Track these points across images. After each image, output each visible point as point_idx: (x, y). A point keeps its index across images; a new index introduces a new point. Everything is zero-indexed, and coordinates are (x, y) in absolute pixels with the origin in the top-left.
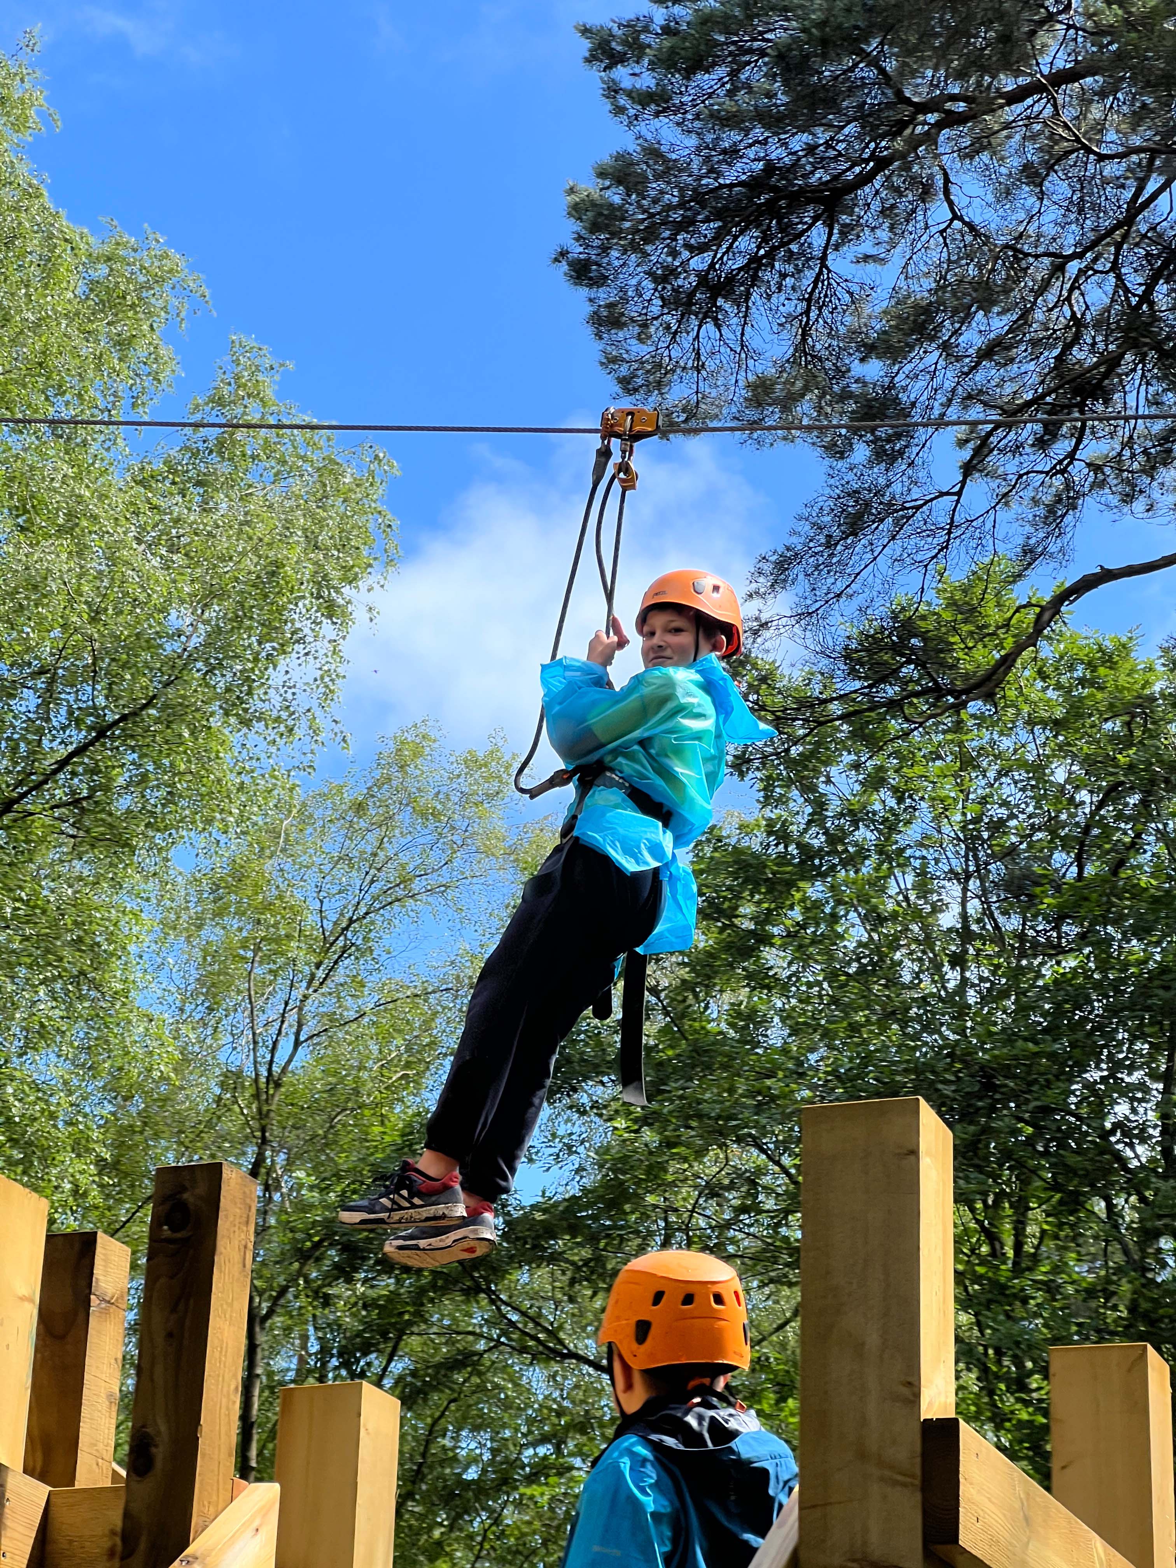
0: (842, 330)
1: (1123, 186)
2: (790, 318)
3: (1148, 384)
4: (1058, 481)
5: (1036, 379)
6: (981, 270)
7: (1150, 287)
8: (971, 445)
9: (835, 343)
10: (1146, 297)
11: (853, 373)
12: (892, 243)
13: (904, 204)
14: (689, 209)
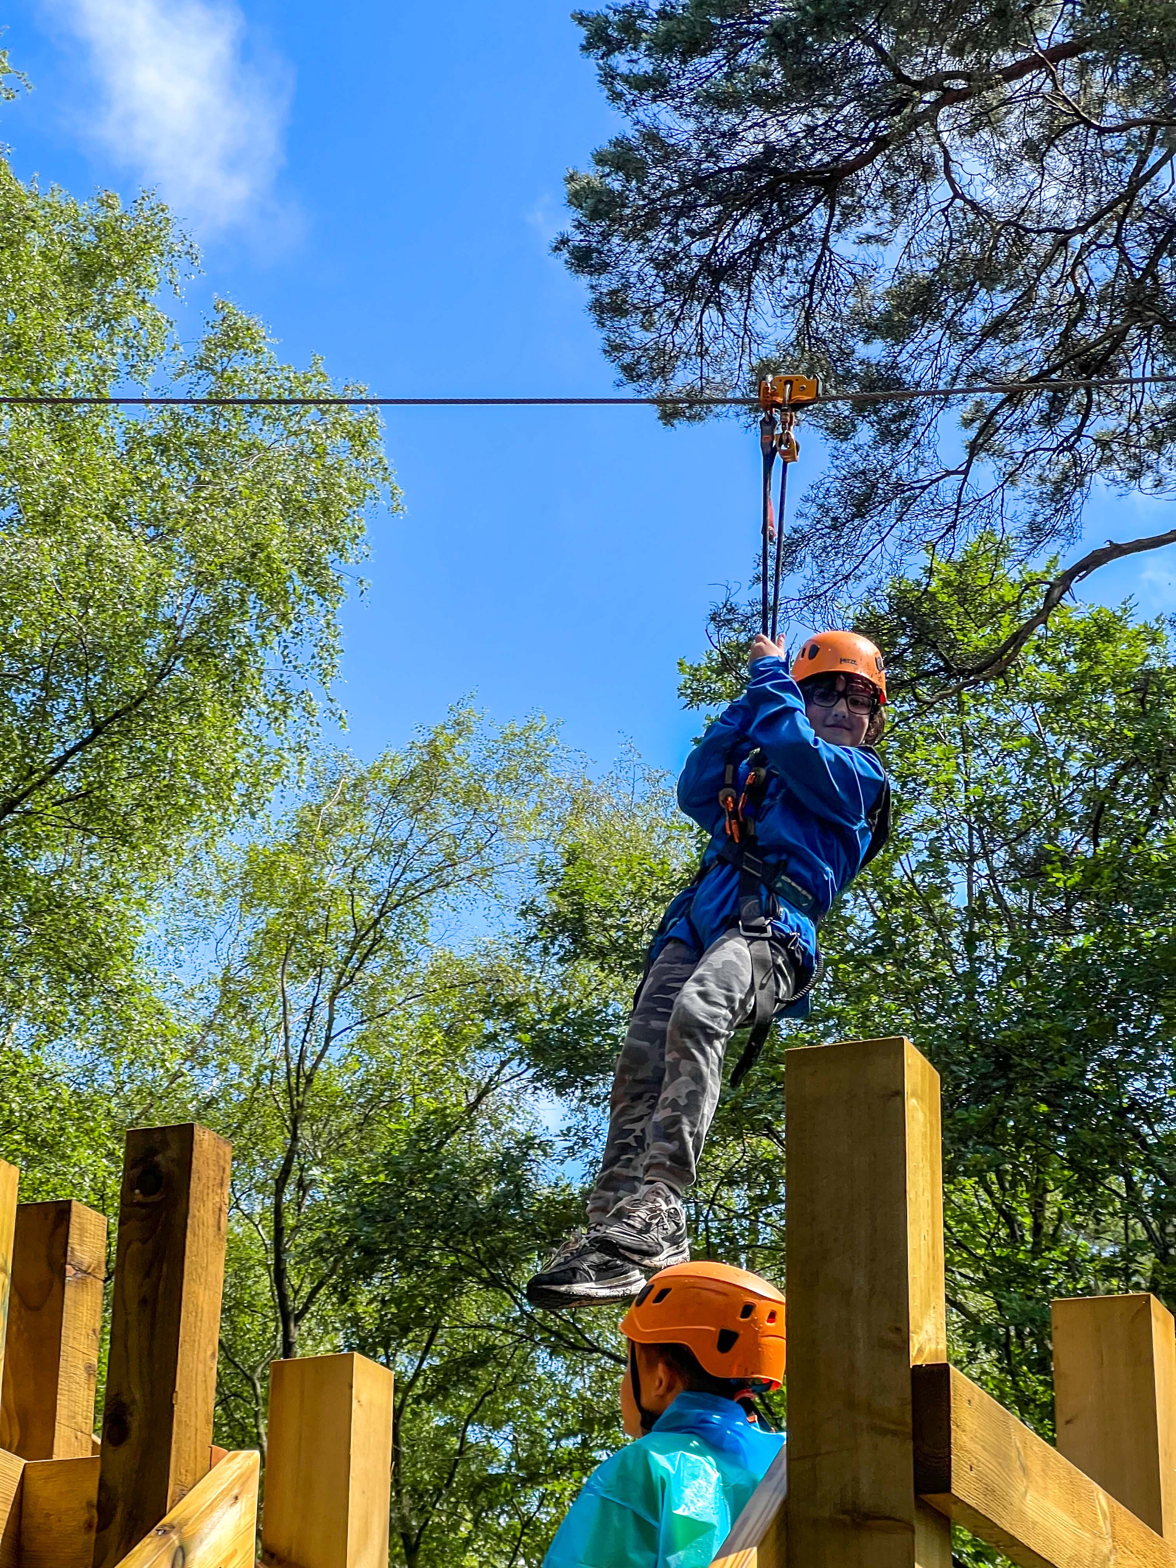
0: (846, 311)
1: (1123, 160)
2: (793, 301)
3: (1154, 358)
4: (1065, 458)
5: (1040, 357)
6: (982, 248)
7: (1153, 261)
8: (977, 424)
9: (838, 325)
10: (1150, 270)
11: (856, 355)
12: (895, 223)
13: (905, 184)
14: (690, 194)
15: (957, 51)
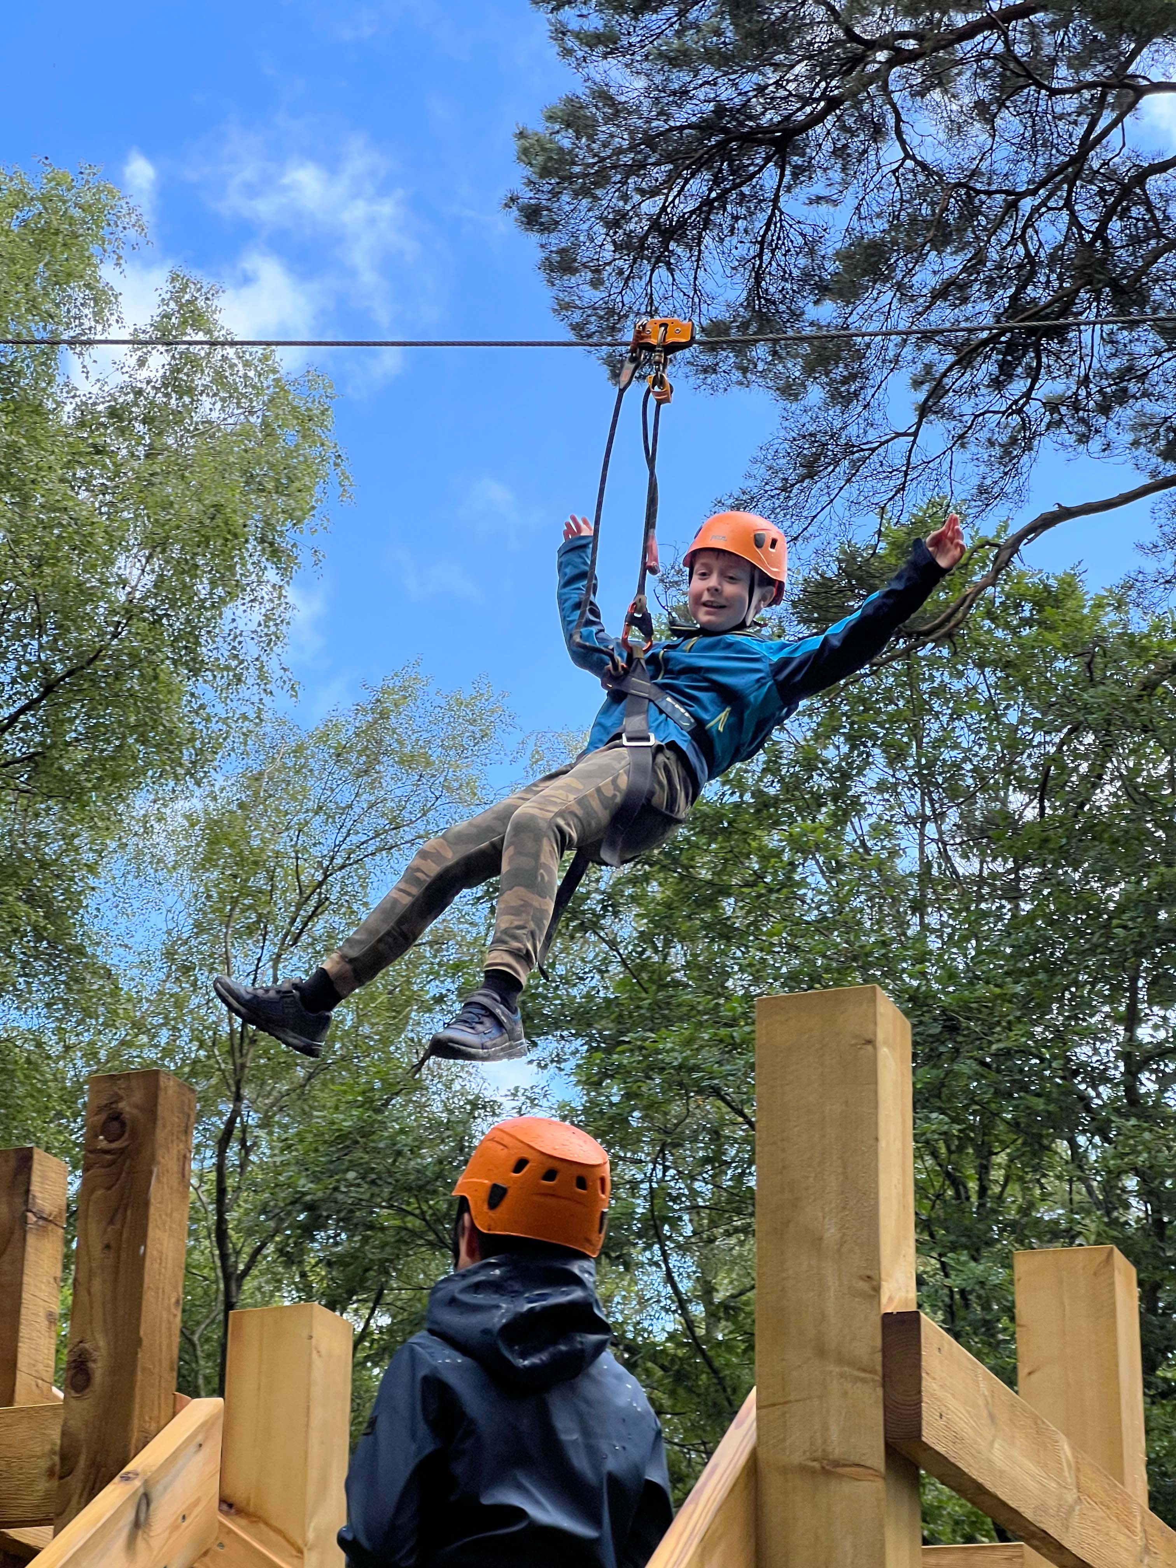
1: (1075, 122)
2: (743, 261)
3: (1103, 322)
4: (1014, 422)
6: (933, 210)
7: (1103, 224)
8: (926, 387)
9: (788, 286)
10: (1100, 233)
11: (805, 317)
12: (846, 184)
13: (856, 144)
14: (640, 152)
15: (910, 10)
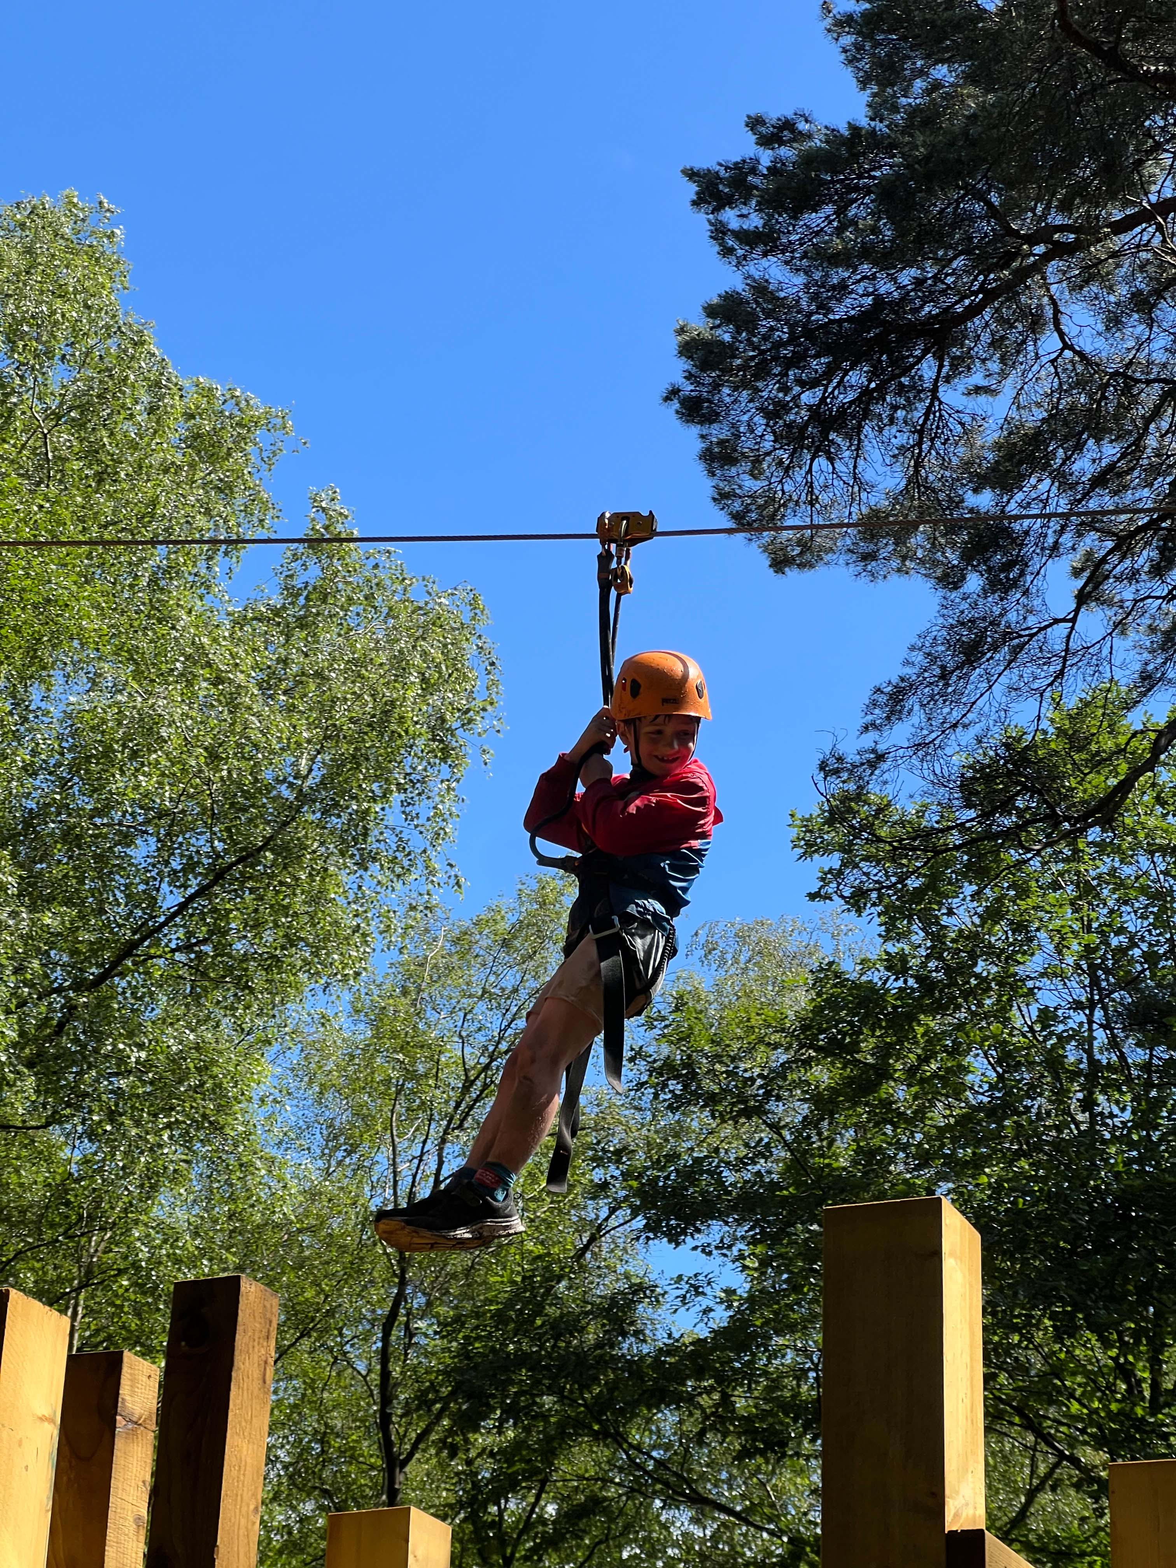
0: (955, 461)
2: (903, 449)
5: (1150, 506)
6: (1091, 399)
8: (1087, 574)
9: (947, 474)
11: (966, 504)
12: (1003, 375)
13: (1013, 336)
14: (800, 345)
15: (1066, 207)
